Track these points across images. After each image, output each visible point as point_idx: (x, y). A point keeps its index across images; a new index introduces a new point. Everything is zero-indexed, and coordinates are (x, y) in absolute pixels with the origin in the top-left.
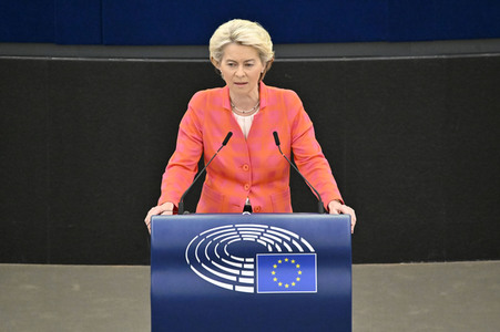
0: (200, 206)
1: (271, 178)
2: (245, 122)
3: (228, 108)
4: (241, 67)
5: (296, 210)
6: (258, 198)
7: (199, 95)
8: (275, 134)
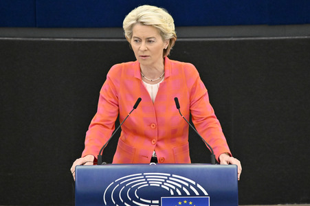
0: (116, 158)
1: (173, 135)
2: (152, 89)
3: (139, 77)
4: (143, 42)
5: (193, 162)
6: (162, 151)
7: (115, 67)
8: (176, 100)
